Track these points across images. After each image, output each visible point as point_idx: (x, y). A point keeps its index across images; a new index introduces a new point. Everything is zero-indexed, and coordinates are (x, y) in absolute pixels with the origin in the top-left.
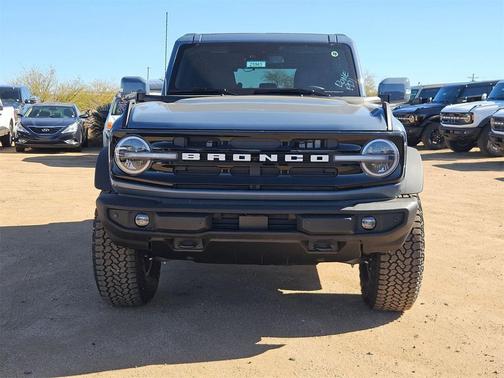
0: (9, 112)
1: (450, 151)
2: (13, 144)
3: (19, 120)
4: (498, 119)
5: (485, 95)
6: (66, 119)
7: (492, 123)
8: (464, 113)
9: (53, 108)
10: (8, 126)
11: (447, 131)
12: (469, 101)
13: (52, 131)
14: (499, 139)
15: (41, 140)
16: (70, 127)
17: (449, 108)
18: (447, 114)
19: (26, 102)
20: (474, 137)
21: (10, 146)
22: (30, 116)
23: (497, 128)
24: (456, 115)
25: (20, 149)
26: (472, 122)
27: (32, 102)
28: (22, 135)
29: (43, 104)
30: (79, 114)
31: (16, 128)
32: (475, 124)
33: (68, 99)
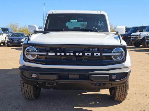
0: (5, 35)
1: (134, 46)
2: (6, 44)
3: (8, 37)
4: (147, 37)
5: (144, 30)
6: (21, 37)
7: (146, 38)
8: (138, 35)
9: (18, 34)
10: (5, 39)
11: (133, 40)
12: (139, 32)
13: (18, 40)
14: (148, 43)
15: (14, 43)
16: (23, 39)
17: (133, 34)
18: (133, 35)
19: (10, 32)
20: (141, 42)
21: (5, 45)
22: (11, 36)
23: (147, 39)
24: (135, 36)
25: (8, 46)
26: (140, 38)
27: (12, 32)
28: (8, 42)
29: (15, 33)
30: (25, 36)
31: (7, 40)
32: (141, 38)
33: (22, 31)
